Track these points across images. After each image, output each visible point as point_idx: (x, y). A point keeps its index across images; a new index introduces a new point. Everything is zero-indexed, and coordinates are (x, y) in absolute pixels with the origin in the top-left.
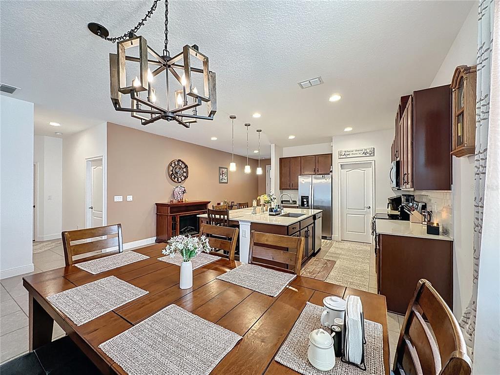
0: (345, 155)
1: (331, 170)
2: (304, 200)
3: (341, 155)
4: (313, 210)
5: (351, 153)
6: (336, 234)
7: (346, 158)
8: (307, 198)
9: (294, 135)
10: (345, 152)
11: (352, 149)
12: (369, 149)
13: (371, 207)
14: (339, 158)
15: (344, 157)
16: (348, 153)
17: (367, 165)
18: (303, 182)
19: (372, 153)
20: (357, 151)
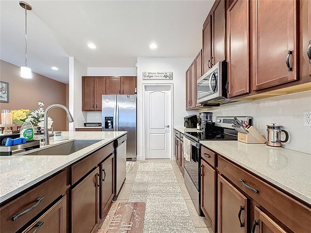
1: (136, 91)
2: (109, 121)
3: (145, 76)
4: (117, 132)
5: (154, 75)
6: (141, 154)
7: (149, 80)
8: (111, 119)
10: (149, 73)
11: (154, 72)
12: (169, 72)
13: (170, 126)
14: (143, 79)
15: (148, 78)
16: (152, 75)
17: (167, 87)
19: (171, 77)
20: (159, 73)
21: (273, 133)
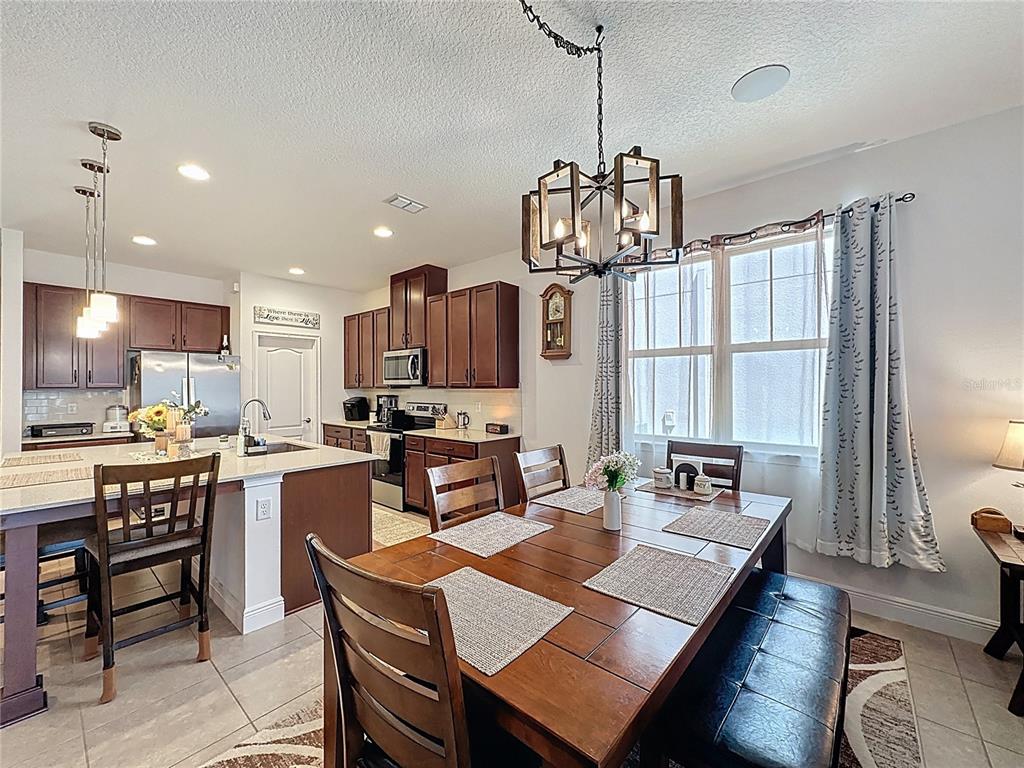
0: (270, 318)
1: (225, 344)
3: (260, 316)
5: (280, 316)
7: (268, 324)
9: (155, 239)
10: (270, 311)
11: (282, 309)
12: (312, 315)
13: (313, 420)
14: (255, 322)
15: (267, 321)
16: (276, 315)
18: (159, 369)
19: (316, 325)
20: (290, 313)
21: (461, 417)
